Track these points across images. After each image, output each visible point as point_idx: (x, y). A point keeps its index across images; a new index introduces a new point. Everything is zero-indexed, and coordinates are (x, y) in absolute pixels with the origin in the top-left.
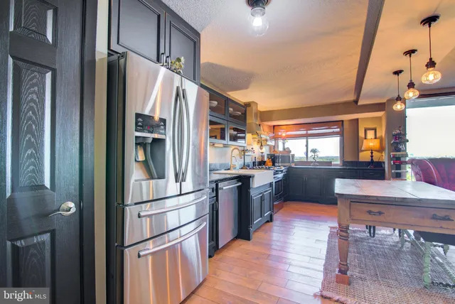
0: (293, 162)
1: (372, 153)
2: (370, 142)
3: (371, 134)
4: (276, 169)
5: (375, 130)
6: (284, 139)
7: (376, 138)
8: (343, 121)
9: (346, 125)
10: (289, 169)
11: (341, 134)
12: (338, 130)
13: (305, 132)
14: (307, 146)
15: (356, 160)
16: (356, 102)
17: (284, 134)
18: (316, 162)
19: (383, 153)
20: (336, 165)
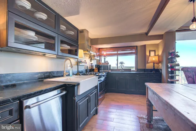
0: (110, 69)
1: (154, 64)
2: (153, 58)
3: (152, 54)
4: (100, 74)
5: (155, 51)
6: (105, 56)
7: (155, 56)
8: (137, 46)
9: (139, 48)
10: (108, 74)
11: (136, 54)
12: (134, 51)
13: (116, 52)
14: (117, 60)
15: (144, 68)
16: (147, 34)
17: (105, 53)
18: (123, 69)
19: (160, 64)
20: (133, 71)
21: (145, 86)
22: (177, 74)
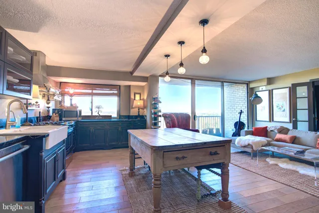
0: (80, 116)
1: (139, 109)
2: (138, 102)
3: (138, 97)
4: (67, 124)
5: (140, 94)
6: (71, 95)
7: (140, 100)
8: (120, 86)
9: (122, 89)
11: (119, 95)
12: (116, 92)
13: (90, 91)
14: (92, 103)
15: (128, 115)
16: (132, 73)
17: (71, 91)
18: (100, 116)
19: (145, 110)
20: (114, 118)
21: (128, 133)
22: (159, 120)
